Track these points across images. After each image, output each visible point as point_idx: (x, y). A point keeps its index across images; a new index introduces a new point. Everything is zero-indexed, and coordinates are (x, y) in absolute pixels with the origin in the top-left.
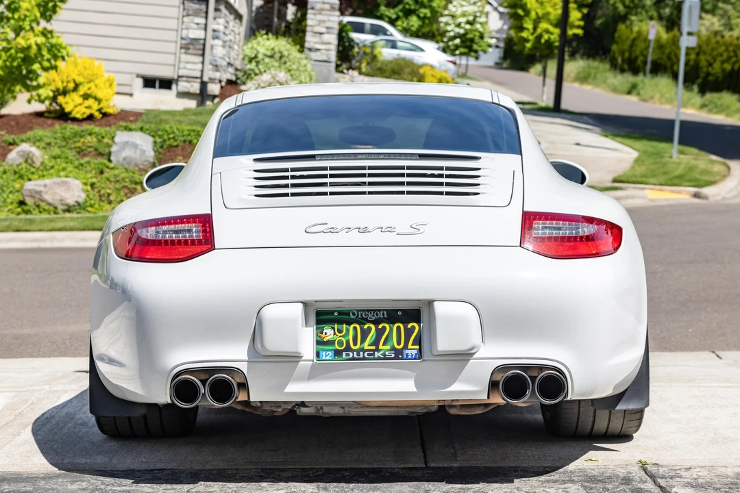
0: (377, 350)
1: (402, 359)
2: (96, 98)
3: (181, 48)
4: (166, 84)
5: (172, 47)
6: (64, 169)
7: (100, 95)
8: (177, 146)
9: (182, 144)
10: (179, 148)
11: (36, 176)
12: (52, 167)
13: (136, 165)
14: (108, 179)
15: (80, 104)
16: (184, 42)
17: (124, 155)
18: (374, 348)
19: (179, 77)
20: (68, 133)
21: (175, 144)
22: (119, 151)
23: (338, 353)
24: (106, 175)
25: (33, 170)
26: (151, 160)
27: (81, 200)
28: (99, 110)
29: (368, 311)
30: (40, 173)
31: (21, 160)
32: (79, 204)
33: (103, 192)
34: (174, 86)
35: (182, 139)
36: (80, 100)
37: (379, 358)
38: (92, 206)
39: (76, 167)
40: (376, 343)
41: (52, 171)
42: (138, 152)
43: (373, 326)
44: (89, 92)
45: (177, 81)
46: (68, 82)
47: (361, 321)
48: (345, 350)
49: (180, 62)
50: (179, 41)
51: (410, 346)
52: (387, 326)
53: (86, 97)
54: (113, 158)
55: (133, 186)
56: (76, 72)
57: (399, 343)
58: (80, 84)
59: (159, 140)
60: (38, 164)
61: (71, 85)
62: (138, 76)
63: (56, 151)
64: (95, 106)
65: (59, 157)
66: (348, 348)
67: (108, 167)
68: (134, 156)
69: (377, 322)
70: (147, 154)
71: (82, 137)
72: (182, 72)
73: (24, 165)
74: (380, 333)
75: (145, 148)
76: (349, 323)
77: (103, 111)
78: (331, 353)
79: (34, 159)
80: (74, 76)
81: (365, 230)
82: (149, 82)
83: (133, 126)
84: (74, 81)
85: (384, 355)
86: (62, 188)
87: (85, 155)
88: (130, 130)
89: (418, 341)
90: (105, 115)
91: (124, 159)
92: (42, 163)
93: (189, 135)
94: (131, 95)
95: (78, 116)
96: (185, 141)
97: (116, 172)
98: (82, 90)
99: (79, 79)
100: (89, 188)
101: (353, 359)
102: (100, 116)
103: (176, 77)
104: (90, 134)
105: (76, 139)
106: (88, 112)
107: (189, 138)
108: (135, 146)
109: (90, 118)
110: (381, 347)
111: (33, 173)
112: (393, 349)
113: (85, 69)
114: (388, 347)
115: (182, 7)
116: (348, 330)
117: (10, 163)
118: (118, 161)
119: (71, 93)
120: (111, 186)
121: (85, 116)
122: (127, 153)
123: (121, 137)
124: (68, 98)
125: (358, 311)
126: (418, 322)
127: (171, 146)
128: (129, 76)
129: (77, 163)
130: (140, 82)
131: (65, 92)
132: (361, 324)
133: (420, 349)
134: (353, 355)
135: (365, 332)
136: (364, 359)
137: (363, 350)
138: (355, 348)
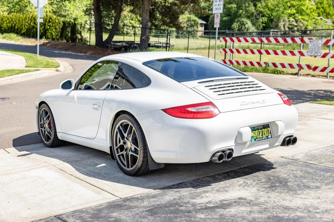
0: (263, 137)
1: (268, 139)
18: (262, 137)
23: (255, 140)
29: (259, 126)
37: (264, 140)
40: (262, 135)
43: (261, 130)
47: (258, 129)
48: (256, 138)
51: (269, 135)
52: (263, 130)
57: (267, 134)
66: (257, 138)
69: (261, 129)
74: (262, 132)
76: (256, 131)
78: (254, 140)
81: (253, 103)
85: (265, 138)
89: (270, 133)
101: (259, 141)
110: (264, 136)
112: (266, 136)
114: (265, 136)
116: (256, 132)
125: (257, 126)
126: (269, 128)
132: (258, 130)
133: (271, 135)
134: (258, 139)
135: (259, 133)
136: (261, 140)
137: (260, 138)
138: (258, 137)
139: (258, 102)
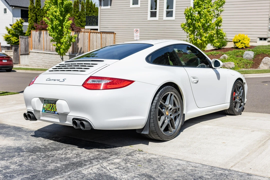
0: (51, 111)
1: (55, 114)
2: (244, 44)
3: (269, 30)
4: (265, 39)
5: (266, 30)
6: (232, 60)
7: (245, 42)
8: (260, 54)
9: (261, 53)
10: (261, 54)
11: (226, 62)
12: (230, 59)
13: (249, 59)
14: (241, 62)
15: (240, 45)
16: (269, 29)
17: (246, 56)
18: (51, 110)
19: (268, 37)
20: (235, 52)
21: (260, 53)
22: (245, 56)
23: (45, 111)
24: (241, 61)
25: (225, 60)
26: (253, 57)
27: (233, 67)
28: (245, 46)
29: (52, 101)
30: (227, 61)
31: (223, 58)
32: (233, 68)
33: (240, 65)
34: (267, 40)
35: (262, 52)
36: (240, 44)
37: (51, 113)
38: (236, 68)
39: (235, 60)
41: (229, 60)
42: (250, 56)
44: (242, 42)
45: (268, 38)
46: (238, 40)
49: (268, 34)
50: (268, 29)
53: (242, 43)
54: (244, 57)
55: (247, 64)
56: (240, 38)
57: (55, 110)
58: (241, 40)
59: (256, 53)
60: (227, 59)
61: (238, 41)
62: (258, 38)
63: (231, 56)
64: (244, 45)
65: (232, 57)
67: (242, 59)
68: (249, 57)
69: (53, 104)
70: (252, 56)
71: (238, 52)
72: (269, 36)
73: (224, 59)
74: (53, 106)
75: (251, 55)
77: (246, 46)
79: (226, 58)
80: (239, 39)
81: (55, 80)
82: (261, 39)
83: (251, 50)
84: (239, 40)
86: (229, 64)
87: (238, 57)
88: (250, 51)
90: (246, 47)
91: (246, 57)
92: (228, 59)
93: (264, 51)
94: (256, 42)
95: (240, 48)
96: (262, 53)
97: (244, 60)
98: (241, 42)
99: (240, 39)
100: (237, 64)
101: (47, 113)
102: (245, 47)
103: (267, 37)
104: (240, 52)
105: (237, 53)
106: (242, 47)
107: (264, 52)
108: (249, 54)
109: (243, 48)
110: (52, 110)
111: (225, 61)
112: (54, 111)
113: (242, 37)
114: (53, 110)
115: (269, 20)
116: (48, 105)
117: (221, 59)
118: (245, 58)
119: (239, 43)
120: (242, 63)
121: (241, 48)
122: (247, 56)
123: (246, 52)
124: (237, 44)
125: (50, 100)
127: (258, 54)
128: (256, 38)
129: (235, 58)
130: (259, 39)
131: (237, 42)
132: (50, 104)
134: (47, 111)
135: (50, 106)
136: (49, 113)
137: (49, 110)
138: (48, 110)
139: (58, 80)
